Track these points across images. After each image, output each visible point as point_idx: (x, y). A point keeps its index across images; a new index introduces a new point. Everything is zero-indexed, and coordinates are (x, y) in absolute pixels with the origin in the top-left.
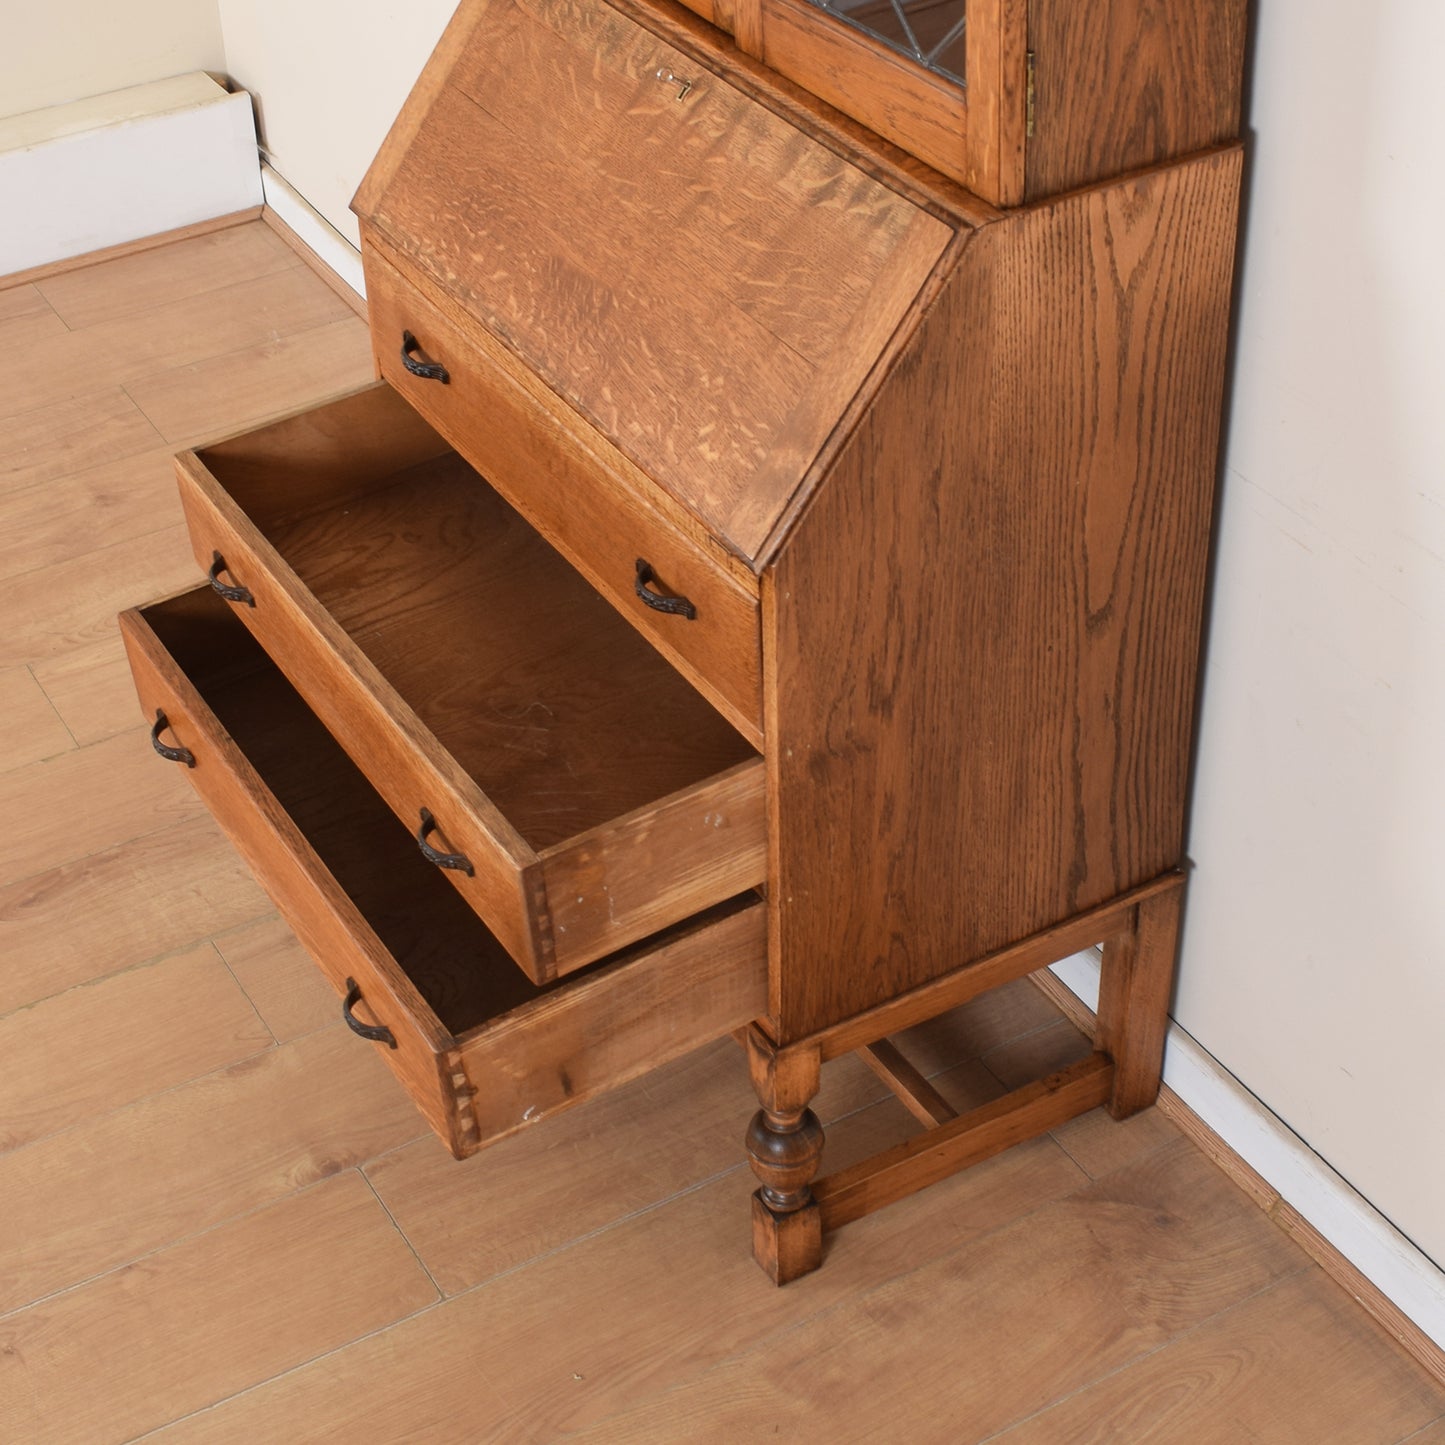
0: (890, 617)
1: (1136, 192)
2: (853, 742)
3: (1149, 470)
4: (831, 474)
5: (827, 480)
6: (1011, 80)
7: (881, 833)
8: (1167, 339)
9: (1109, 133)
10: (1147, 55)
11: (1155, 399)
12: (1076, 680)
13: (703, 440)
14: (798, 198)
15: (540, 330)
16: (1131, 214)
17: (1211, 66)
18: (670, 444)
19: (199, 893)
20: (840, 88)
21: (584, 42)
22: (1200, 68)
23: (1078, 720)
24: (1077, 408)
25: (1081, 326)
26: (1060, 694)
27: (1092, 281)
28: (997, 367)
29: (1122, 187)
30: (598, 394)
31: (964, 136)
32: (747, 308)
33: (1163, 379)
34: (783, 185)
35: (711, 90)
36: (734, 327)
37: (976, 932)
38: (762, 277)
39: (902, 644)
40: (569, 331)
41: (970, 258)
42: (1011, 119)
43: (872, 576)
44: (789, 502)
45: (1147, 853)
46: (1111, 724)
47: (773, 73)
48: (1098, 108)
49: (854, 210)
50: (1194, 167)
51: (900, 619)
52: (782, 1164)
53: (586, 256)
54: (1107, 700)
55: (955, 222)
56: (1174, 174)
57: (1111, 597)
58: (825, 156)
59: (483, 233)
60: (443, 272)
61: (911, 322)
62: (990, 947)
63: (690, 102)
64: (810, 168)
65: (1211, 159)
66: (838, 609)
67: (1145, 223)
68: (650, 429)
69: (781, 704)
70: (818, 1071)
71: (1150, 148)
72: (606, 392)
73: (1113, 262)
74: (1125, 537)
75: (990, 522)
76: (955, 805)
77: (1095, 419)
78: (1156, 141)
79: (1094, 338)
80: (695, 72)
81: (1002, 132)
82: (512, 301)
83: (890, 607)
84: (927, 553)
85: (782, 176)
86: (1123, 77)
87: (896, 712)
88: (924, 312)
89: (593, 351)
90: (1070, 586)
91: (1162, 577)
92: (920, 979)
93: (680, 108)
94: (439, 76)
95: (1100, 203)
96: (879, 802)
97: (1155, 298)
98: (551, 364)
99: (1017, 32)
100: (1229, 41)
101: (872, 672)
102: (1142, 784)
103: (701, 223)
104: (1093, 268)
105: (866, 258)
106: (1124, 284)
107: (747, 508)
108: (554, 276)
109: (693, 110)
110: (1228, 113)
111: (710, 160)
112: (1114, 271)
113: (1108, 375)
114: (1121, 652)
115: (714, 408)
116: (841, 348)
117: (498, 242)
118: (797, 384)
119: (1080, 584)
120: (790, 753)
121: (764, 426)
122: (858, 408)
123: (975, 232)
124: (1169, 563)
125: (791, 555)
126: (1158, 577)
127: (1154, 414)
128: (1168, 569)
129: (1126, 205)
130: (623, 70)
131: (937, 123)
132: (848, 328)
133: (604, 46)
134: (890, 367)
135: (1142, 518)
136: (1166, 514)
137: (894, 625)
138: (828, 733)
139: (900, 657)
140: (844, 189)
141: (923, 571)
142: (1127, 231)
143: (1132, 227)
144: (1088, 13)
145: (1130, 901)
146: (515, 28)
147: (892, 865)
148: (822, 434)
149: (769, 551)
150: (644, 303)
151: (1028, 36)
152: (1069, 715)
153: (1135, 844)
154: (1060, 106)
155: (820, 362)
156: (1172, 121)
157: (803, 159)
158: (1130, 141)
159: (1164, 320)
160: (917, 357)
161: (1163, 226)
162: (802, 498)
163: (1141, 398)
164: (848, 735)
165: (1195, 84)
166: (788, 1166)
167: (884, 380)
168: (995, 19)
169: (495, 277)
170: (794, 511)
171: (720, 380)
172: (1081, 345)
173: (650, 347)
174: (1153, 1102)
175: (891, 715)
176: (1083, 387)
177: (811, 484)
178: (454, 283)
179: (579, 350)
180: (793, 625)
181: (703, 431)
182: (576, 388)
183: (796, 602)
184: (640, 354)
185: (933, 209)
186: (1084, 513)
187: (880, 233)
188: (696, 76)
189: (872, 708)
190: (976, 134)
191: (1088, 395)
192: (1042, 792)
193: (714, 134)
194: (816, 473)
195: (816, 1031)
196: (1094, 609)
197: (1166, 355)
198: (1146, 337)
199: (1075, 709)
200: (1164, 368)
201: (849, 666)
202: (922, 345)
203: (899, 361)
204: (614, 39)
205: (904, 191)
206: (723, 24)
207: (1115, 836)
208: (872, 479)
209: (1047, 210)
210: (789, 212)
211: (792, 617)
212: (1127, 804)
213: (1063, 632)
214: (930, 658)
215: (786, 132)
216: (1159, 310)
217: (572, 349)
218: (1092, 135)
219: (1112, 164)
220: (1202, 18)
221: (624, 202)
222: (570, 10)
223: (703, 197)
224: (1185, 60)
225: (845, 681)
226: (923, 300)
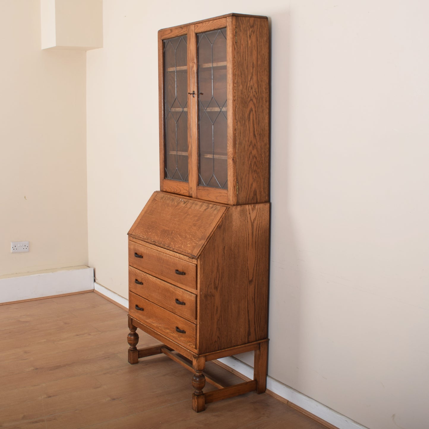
0: (217, 271)
1: (253, 206)
2: (212, 294)
3: (258, 255)
4: (208, 243)
5: (208, 244)
6: (234, 185)
7: (216, 314)
8: (259, 233)
9: (249, 196)
10: (254, 185)
11: (258, 243)
12: (247, 293)
13: (188, 244)
14: (202, 210)
15: (161, 239)
16: (253, 210)
17: (264, 189)
18: (183, 246)
19: (87, 368)
20: (209, 197)
21: (168, 202)
22: (262, 189)
23: (248, 301)
24: (246, 241)
25: (246, 227)
26: (245, 294)
27: (247, 220)
28: (233, 231)
29: (251, 205)
30: (171, 244)
31: (228, 196)
32: (195, 226)
33: (259, 239)
34: (200, 210)
35: (189, 201)
36: (193, 229)
37: (232, 341)
38: (197, 221)
39: (219, 277)
40: (166, 238)
41: (229, 211)
42: (235, 191)
43: (214, 263)
44: (202, 247)
45: (261, 333)
46: (254, 303)
47: (199, 199)
48: (247, 192)
49: (211, 209)
50: (262, 204)
51: (219, 272)
52: (198, 382)
53: (168, 227)
54: (253, 298)
55: (226, 207)
56: (259, 205)
57: (253, 278)
58: (207, 204)
59: (150, 230)
60: (144, 237)
61: (220, 220)
62: (234, 345)
63: (185, 204)
64: (204, 207)
65: (264, 204)
66: (209, 268)
67: (255, 211)
68: (179, 245)
69: (200, 283)
70: (205, 363)
71: (255, 200)
72: (172, 243)
73: (250, 217)
74: (254, 267)
75: (233, 258)
76: (228, 312)
77: (249, 244)
78: (256, 199)
79: (248, 229)
80: (186, 200)
81: (234, 193)
82: (156, 237)
83: (217, 269)
84: (223, 261)
85: (200, 209)
86: (251, 188)
87: (218, 290)
88: (222, 219)
89: (169, 239)
90: (246, 274)
91: (261, 276)
92: (223, 348)
93: (184, 205)
94: (143, 213)
95: (248, 207)
96: (215, 307)
97: (257, 225)
98: (163, 243)
99: (235, 178)
100: (266, 186)
101: (214, 281)
102: (259, 318)
103: (187, 218)
104: (247, 217)
105: (213, 215)
106: (252, 221)
107: (195, 250)
108: (163, 232)
109: (186, 205)
110: (267, 197)
111: (189, 210)
112: (251, 219)
113: (250, 236)
114: (255, 290)
115: (190, 240)
116: (210, 226)
117: (153, 230)
118: (203, 233)
119: (247, 274)
120: (201, 293)
121: (198, 239)
122: (212, 233)
123: (229, 208)
124: (262, 274)
125: (202, 256)
126: (260, 276)
127: (258, 245)
128: (262, 276)
129: (252, 208)
130: (174, 203)
131: (224, 196)
132: (211, 223)
133: (171, 201)
134: (217, 227)
135: (257, 264)
136: (261, 265)
137: (218, 273)
138: (207, 291)
139: (219, 280)
140: (210, 208)
141: (222, 264)
142: (252, 213)
143: (253, 212)
144: (245, 177)
145: (258, 342)
146: (156, 203)
147: (218, 322)
148: (207, 237)
149: (199, 254)
150: (178, 230)
151: (237, 178)
152: (246, 299)
153: (259, 330)
154: (242, 190)
155: (207, 229)
156: (258, 197)
157: (203, 206)
158: (252, 199)
159: (259, 229)
160: (221, 226)
161: (258, 213)
162: (204, 246)
163: (256, 242)
164: (211, 292)
165: (261, 192)
166: (199, 382)
167: (216, 229)
168: (232, 176)
169: (153, 235)
170: (202, 248)
171: (191, 236)
172: (246, 230)
173: (179, 236)
174: (265, 392)
175: (217, 290)
176: (247, 238)
177: (205, 244)
178: (146, 238)
179: (167, 240)
180: (202, 268)
181: (188, 243)
182: (167, 245)
183: (203, 264)
184: (178, 237)
185: (223, 206)
186: (248, 261)
187: (215, 211)
188: (186, 201)
189: (214, 288)
190: (229, 194)
191: (247, 239)
192: (242, 314)
193: (189, 207)
194: (206, 242)
195: (205, 353)
196: (250, 280)
197: (259, 235)
198: (256, 231)
199: (247, 299)
200: (259, 238)
201: (211, 279)
202: (222, 224)
203: (219, 226)
204: (173, 200)
205: (219, 205)
206: (190, 195)
207: (255, 327)
208: (215, 245)
209: (240, 206)
210: (201, 213)
211: (202, 267)
212: (257, 321)
213: (245, 282)
214: (224, 281)
215: (200, 203)
216: (258, 227)
217: (166, 240)
218: (247, 196)
219: (250, 202)
220: (262, 181)
221: (175, 219)
222: (166, 198)
223: (188, 215)
224: (260, 187)
225: (210, 281)
226: (222, 217)
